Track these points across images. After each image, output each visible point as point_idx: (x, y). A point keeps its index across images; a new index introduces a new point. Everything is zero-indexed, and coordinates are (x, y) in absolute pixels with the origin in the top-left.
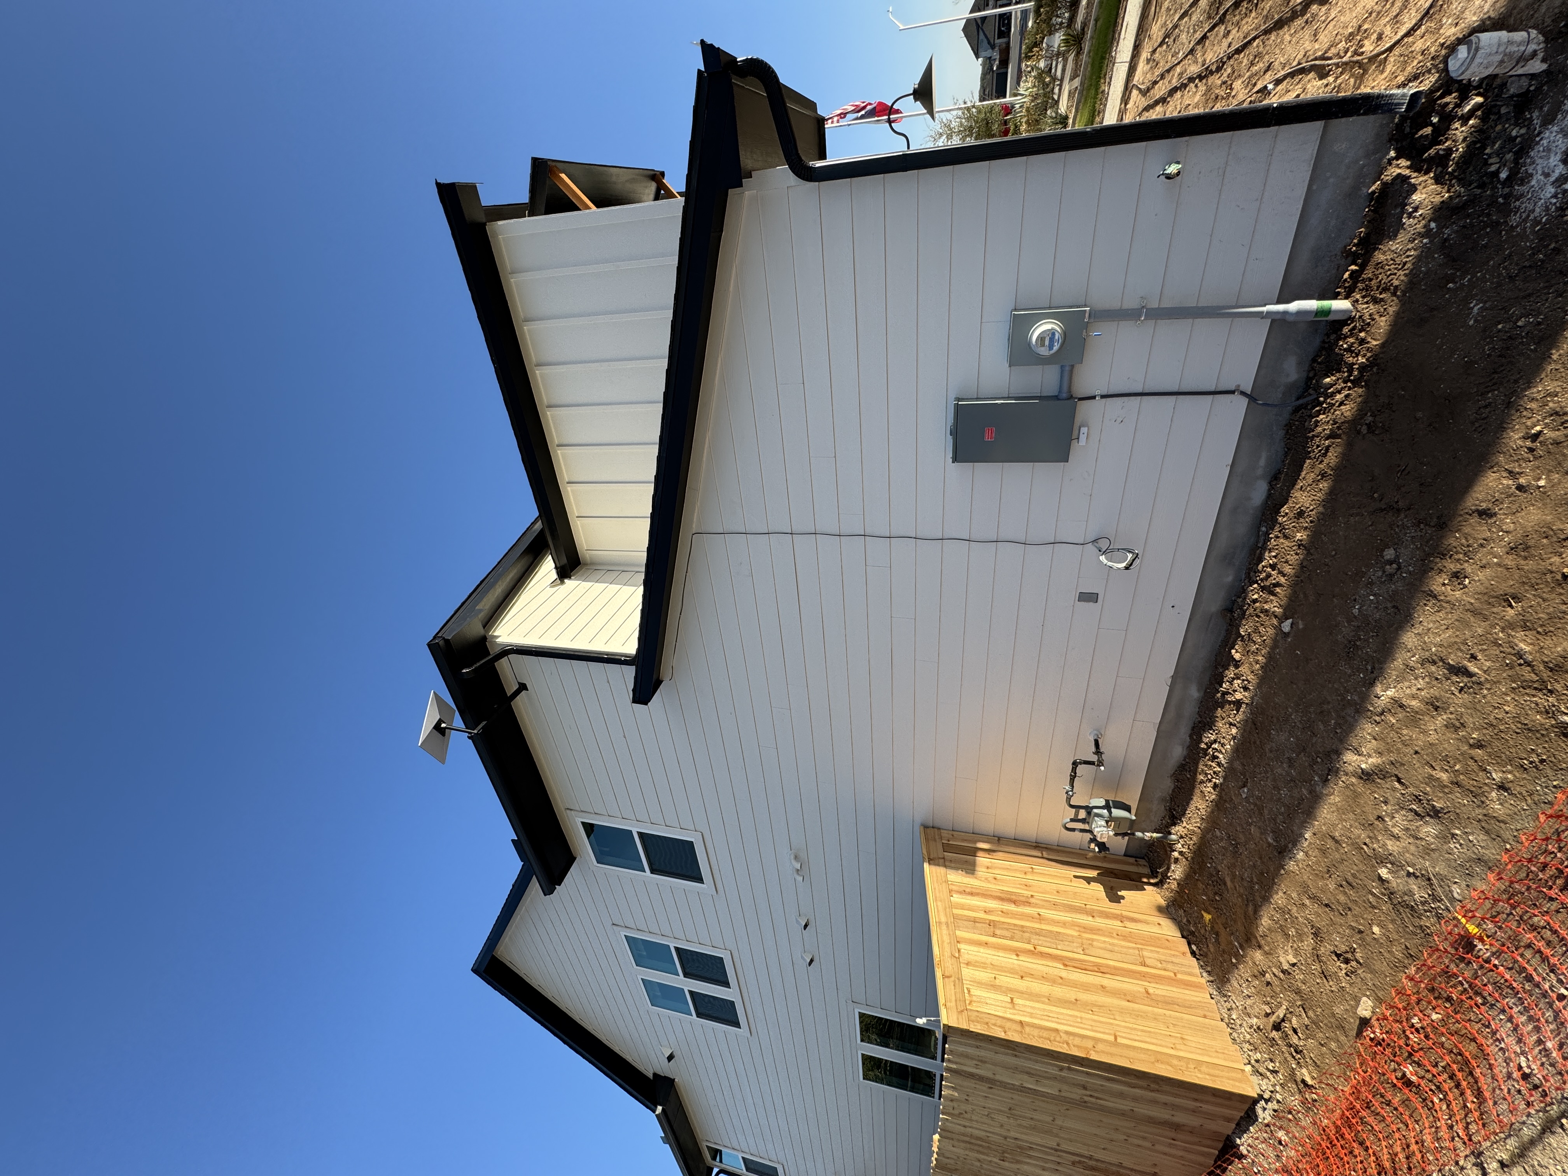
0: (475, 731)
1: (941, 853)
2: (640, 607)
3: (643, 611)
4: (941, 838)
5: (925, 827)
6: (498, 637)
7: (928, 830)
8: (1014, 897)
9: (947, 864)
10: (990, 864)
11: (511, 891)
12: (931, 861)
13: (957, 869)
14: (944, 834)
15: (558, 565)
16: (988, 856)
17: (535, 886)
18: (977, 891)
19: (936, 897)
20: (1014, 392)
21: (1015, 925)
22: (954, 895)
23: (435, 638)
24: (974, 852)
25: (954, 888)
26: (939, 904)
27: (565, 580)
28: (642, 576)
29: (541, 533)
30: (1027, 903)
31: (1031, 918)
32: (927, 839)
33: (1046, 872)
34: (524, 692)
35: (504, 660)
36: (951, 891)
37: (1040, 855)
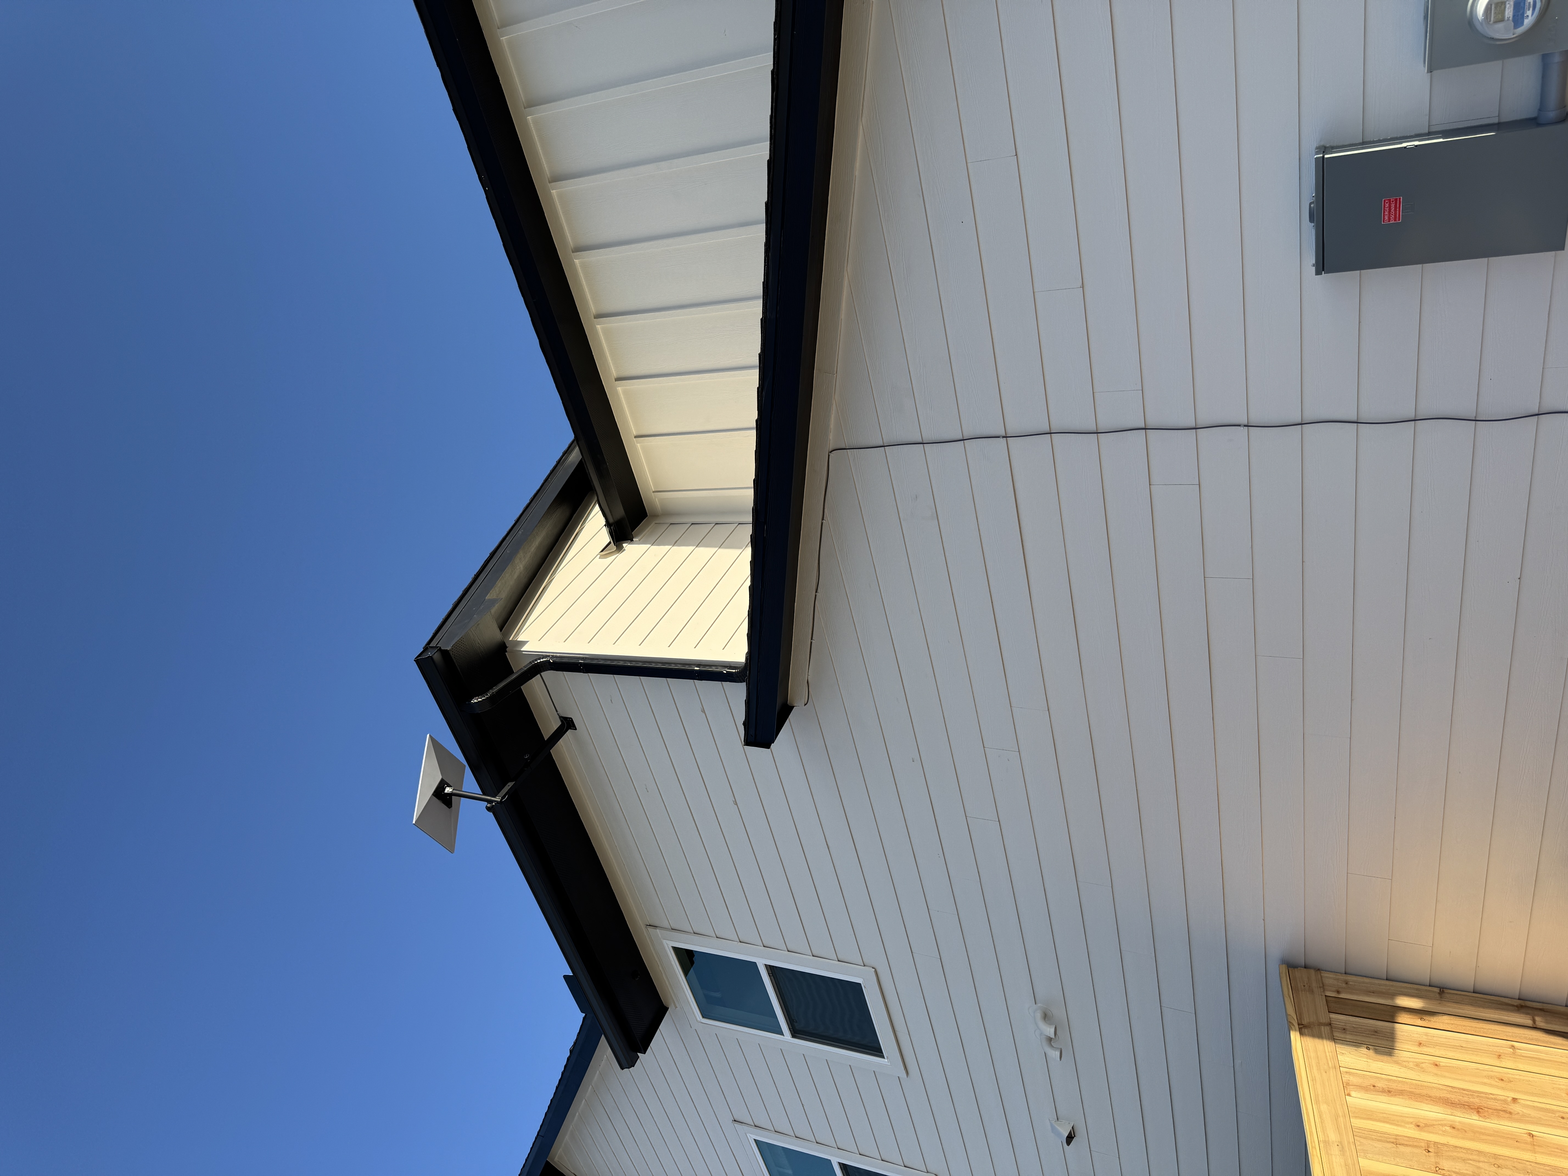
0: (498, 799)
1: (1324, 1016)
2: (748, 583)
3: (752, 589)
4: (1323, 987)
5: (1290, 966)
6: (524, 643)
7: (1297, 973)
8: (1476, 1101)
9: (1336, 1034)
10: (1424, 1038)
11: (568, 1059)
12: (1304, 1029)
13: (1357, 1044)
14: (1329, 979)
15: (611, 520)
16: (1419, 1022)
17: (604, 1055)
18: (1400, 1087)
19: (1317, 1096)
20: (1441, 120)
21: (1480, 1153)
22: (1353, 1094)
23: (426, 649)
24: (1391, 1014)
25: (1353, 1080)
26: (1324, 1107)
27: (624, 545)
28: (749, 530)
29: (581, 467)
30: (1504, 1112)
31: (1514, 1141)
32: (1294, 989)
33: (1543, 1056)
34: (569, 732)
35: (536, 681)
36: (1346, 1085)
37: (1529, 1022)
